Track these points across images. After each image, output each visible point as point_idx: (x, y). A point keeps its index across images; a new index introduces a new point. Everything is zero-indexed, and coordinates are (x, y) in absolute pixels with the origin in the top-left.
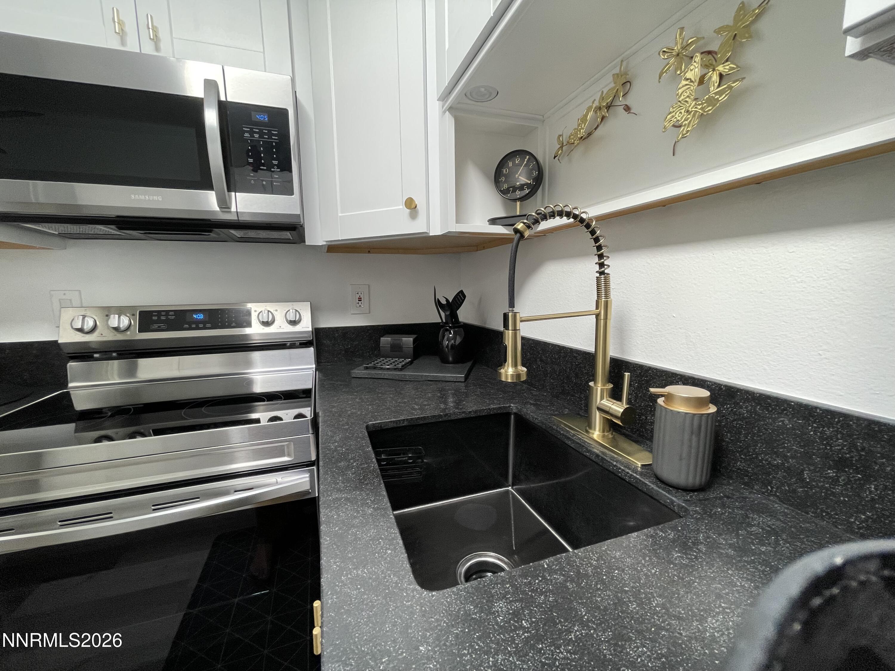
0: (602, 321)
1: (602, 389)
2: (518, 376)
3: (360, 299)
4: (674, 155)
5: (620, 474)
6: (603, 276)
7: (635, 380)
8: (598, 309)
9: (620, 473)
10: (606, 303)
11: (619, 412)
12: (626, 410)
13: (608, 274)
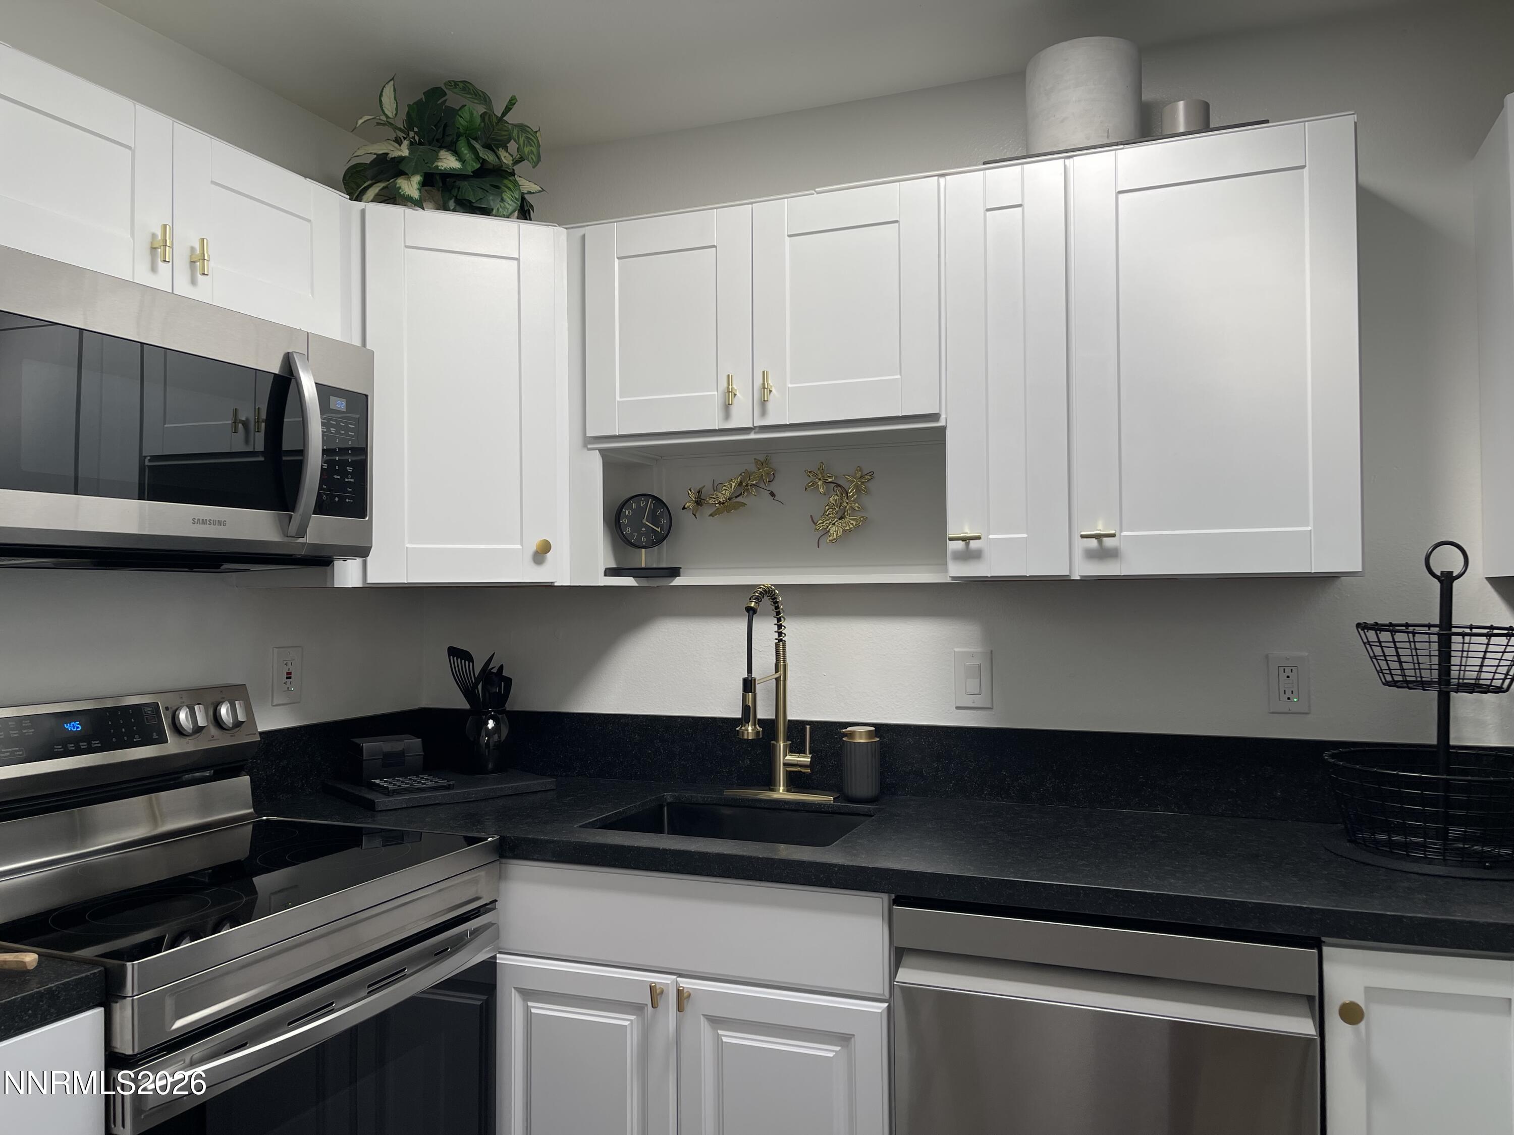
0: (782, 682)
1: (783, 745)
2: (758, 732)
3: (289, 675)
4: (818, 547)
5: (823, 810)
6: (781, 643)
7: (797, 736)
8: (778, 672)
9: (822, 808)
10: (785, 666)
11: (808, 761)
12: (811, 758)
13: (785, 641)
